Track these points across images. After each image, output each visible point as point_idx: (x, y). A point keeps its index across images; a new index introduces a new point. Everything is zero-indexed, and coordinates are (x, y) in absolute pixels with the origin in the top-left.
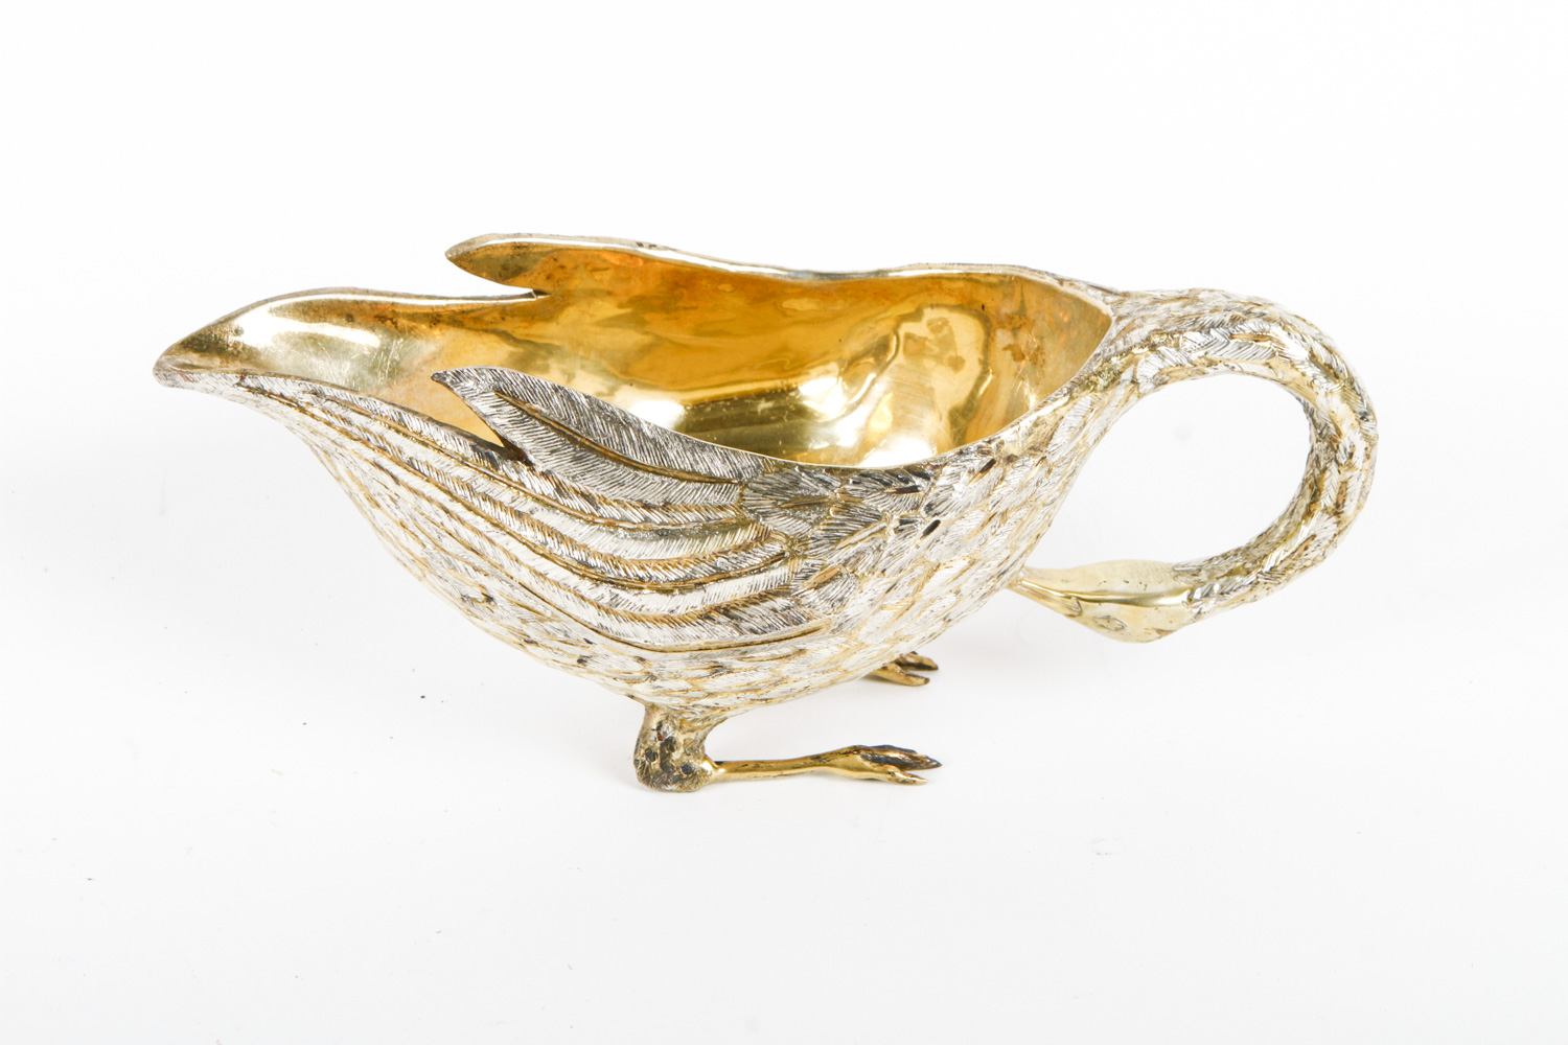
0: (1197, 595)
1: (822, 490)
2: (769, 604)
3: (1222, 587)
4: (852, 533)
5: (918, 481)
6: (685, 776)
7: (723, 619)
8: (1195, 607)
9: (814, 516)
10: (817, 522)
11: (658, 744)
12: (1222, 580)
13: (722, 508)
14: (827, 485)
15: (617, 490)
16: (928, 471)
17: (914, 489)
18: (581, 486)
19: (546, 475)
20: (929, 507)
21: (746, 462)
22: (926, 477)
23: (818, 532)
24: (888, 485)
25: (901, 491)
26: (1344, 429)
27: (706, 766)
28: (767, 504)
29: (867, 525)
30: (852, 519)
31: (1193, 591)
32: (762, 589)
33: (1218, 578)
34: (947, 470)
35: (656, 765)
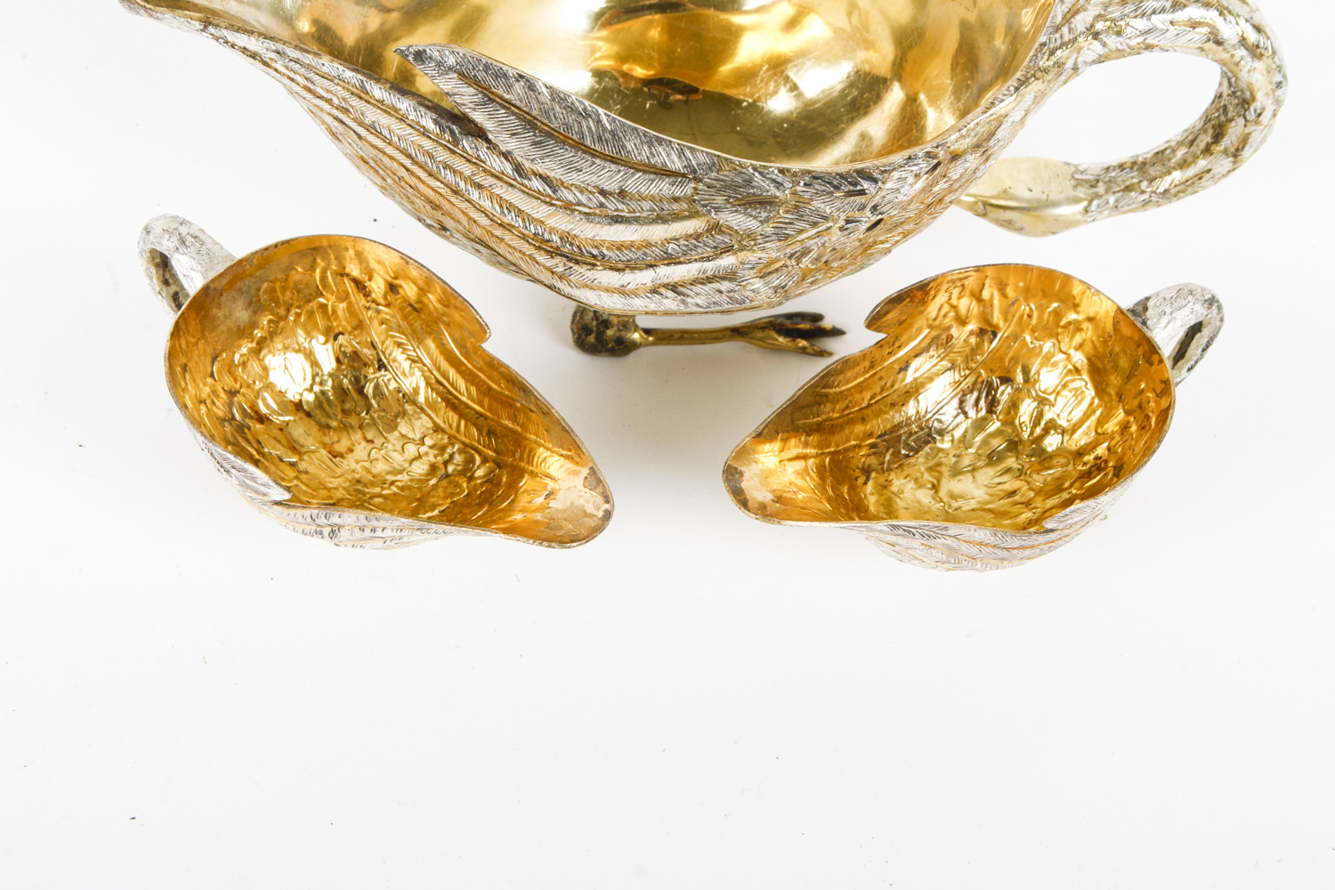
0: (1094, 206)
1: (773, 190)
2: (716, 285)
3: (1117, 201)
4: (801, 232)
5: (866, 185)
6: (617, 347)
7: (670, 294)
8: (1091, 216)
9: (764, 215)
10: (767, 220)
11: (594, 323)
12: (1118, 195)
13: (676, 199)
14: (779, 185)
15: (574, 175)
16: (875, 175)
17: (862, 192)
18: (540, 168)
19: (506, 155)
20: (874, 208)
21: (702, 158)
22: (875, 181)
23: (769, 229)
24: (837, 188)
25: (850, 194)
26: (1259, 96)
27: (636, 336)
28: (720, 200)
29: (815, 224)
30: (801, 218)
31: (1090, 202)
32: (709, 273)
33: (1114, 193)
34: (896, 175)
35: (592, 339)
